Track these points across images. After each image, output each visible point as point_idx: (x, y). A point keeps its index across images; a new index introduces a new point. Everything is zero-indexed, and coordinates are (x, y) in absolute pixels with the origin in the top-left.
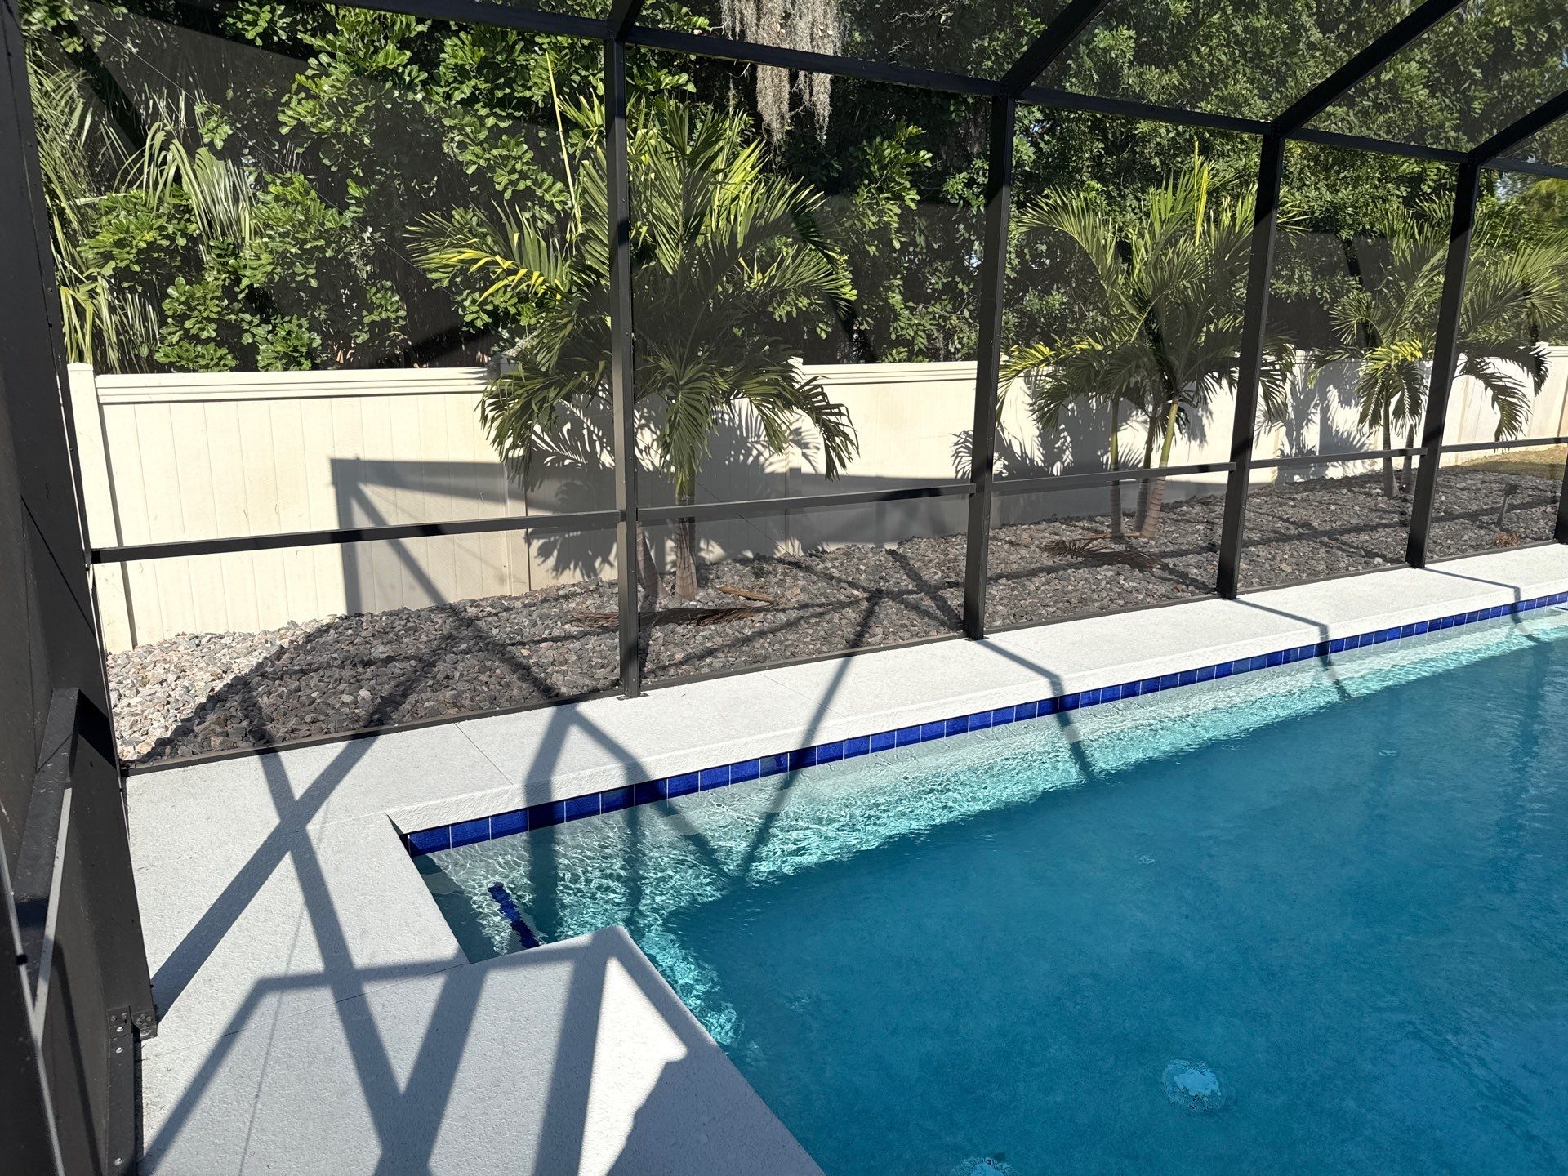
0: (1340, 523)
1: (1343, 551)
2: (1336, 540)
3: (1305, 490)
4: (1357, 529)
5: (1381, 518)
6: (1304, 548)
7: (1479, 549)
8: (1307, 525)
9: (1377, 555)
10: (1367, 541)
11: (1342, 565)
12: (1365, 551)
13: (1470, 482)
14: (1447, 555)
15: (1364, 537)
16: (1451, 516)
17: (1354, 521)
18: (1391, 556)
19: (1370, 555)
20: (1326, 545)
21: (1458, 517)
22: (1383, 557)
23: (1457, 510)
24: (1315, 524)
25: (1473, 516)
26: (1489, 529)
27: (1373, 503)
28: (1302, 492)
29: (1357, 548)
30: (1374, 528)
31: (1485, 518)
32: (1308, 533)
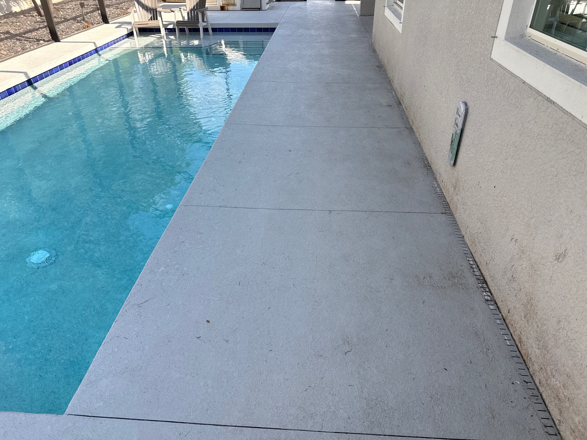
0: (22, 30)
1: (27, 41)
2: (23, 37)
3: (5, 18)
4: (31, 31)
5: (40, 25)
6: (9, 43)
7: (78, 30)
8: (8, 32)
9: (41, 40)
10: (36, 35)
11: (27, 46)
12: (36, 39)
13: (70, 5)
14: (68, 35)
15: (34, 34)
16: (66, 20)
17: (28, 28)
18: (47, 39)
19: (38, 40)
20: (19, 40)
21: (68, 20)
22: (44, 40)
23: (69, 17)
24: (12, 32)
25: (74, 19)
26: (81, 23)
27: (35, 20)
29: (32, 39)
30: (37, 29)
31: (79, 19)
32: (11, 36)
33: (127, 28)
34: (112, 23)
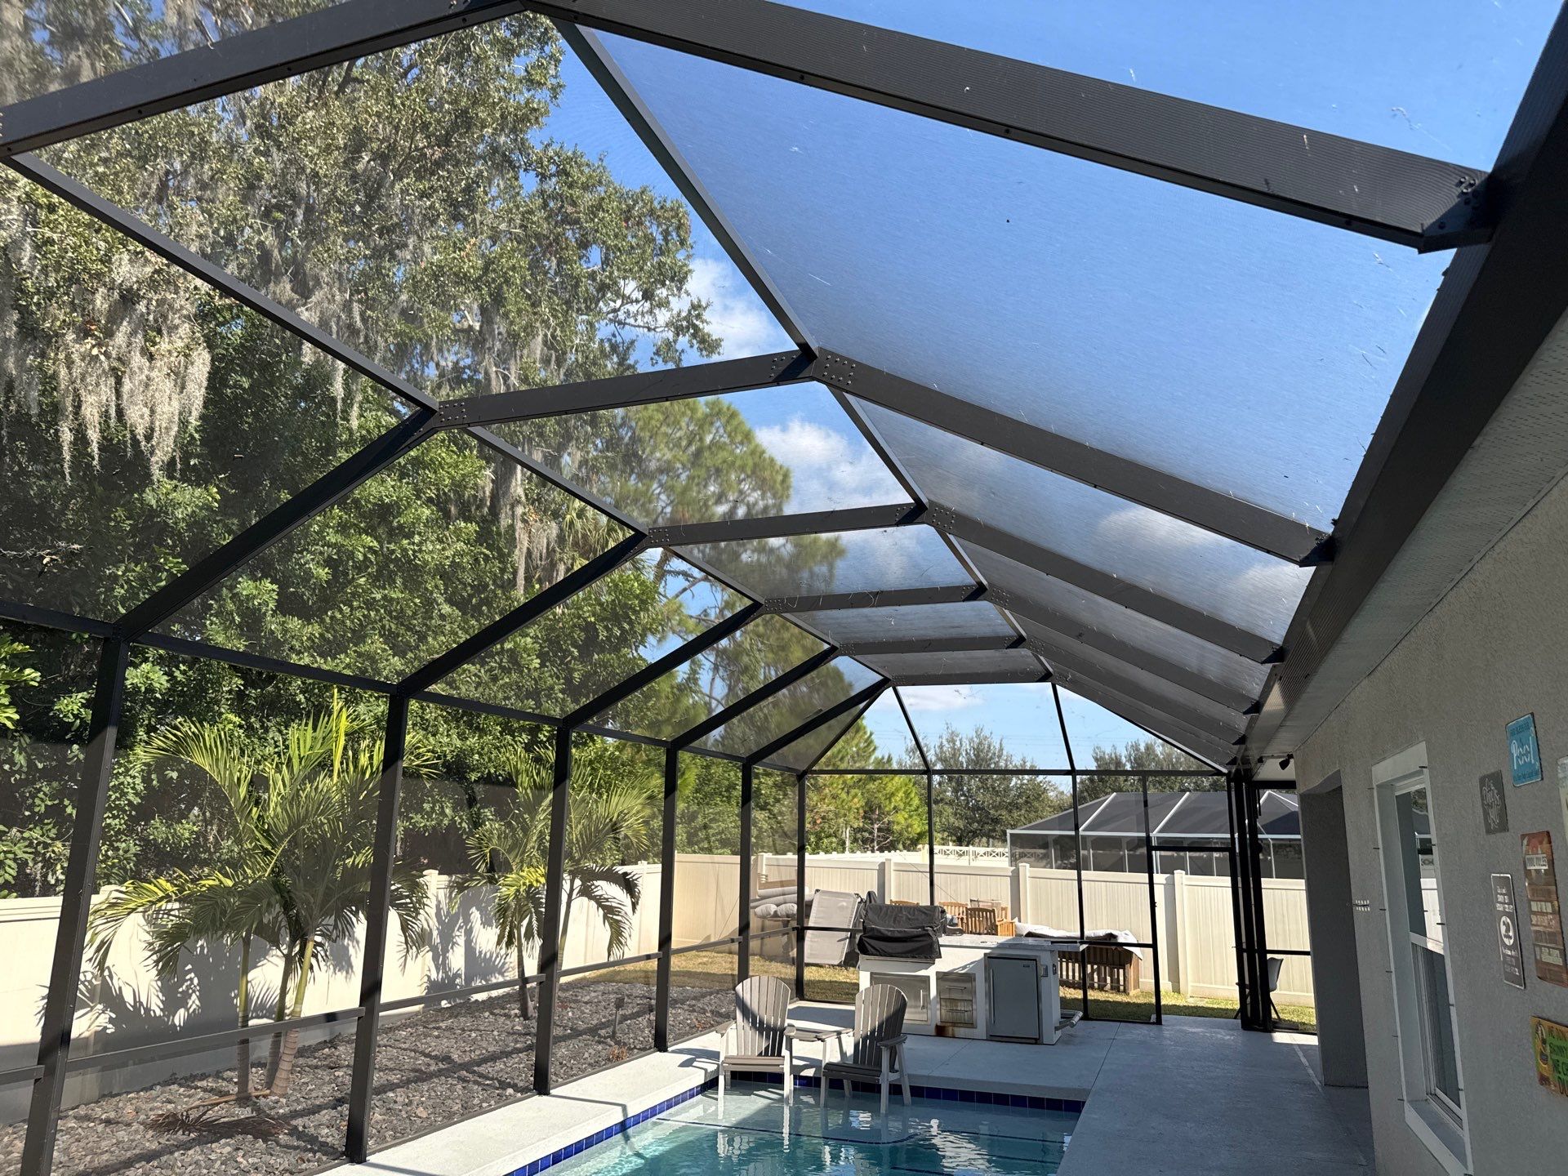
0: (478, 1052)
1: (479, 1084)
2: (474, 1072)
3: (450, 1017)
4: (493, 1058)
5: (516, 1042)
6: (440, 1086)
7: (597, 1066)
8: (447, 1058)
9: (510, 1085)
10: (502, 1070)
11: (476, 1101)
12: (499, 1081)
13: (593, 994)
14: (570, 1077)
15: (499, 1065)
16: (576, 1033)
17: (491, 1049)
18: (521, 1084)
19: (504, 1085)
20: (464, 1080)
21: (581, 1033)
22: (514, 1087)
23: (581, 1026)
24: (455, 1057)
25: (593, 1031)
26: (605, 1043)
27: (510, 1025)
28: (447, 1019)
29: (492, 1079)
30: (508, 1054)
31: (602, 1032)
32: (450, 1067)
33: (706, 1070)
34: (673, 1052)
